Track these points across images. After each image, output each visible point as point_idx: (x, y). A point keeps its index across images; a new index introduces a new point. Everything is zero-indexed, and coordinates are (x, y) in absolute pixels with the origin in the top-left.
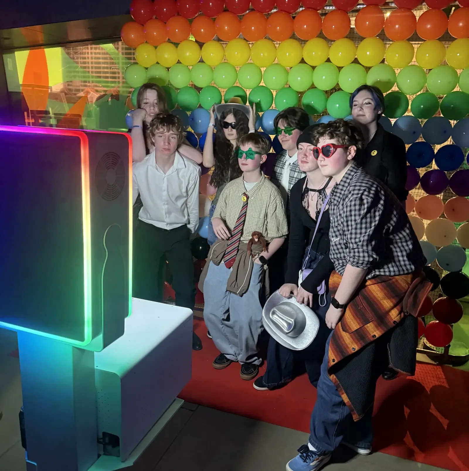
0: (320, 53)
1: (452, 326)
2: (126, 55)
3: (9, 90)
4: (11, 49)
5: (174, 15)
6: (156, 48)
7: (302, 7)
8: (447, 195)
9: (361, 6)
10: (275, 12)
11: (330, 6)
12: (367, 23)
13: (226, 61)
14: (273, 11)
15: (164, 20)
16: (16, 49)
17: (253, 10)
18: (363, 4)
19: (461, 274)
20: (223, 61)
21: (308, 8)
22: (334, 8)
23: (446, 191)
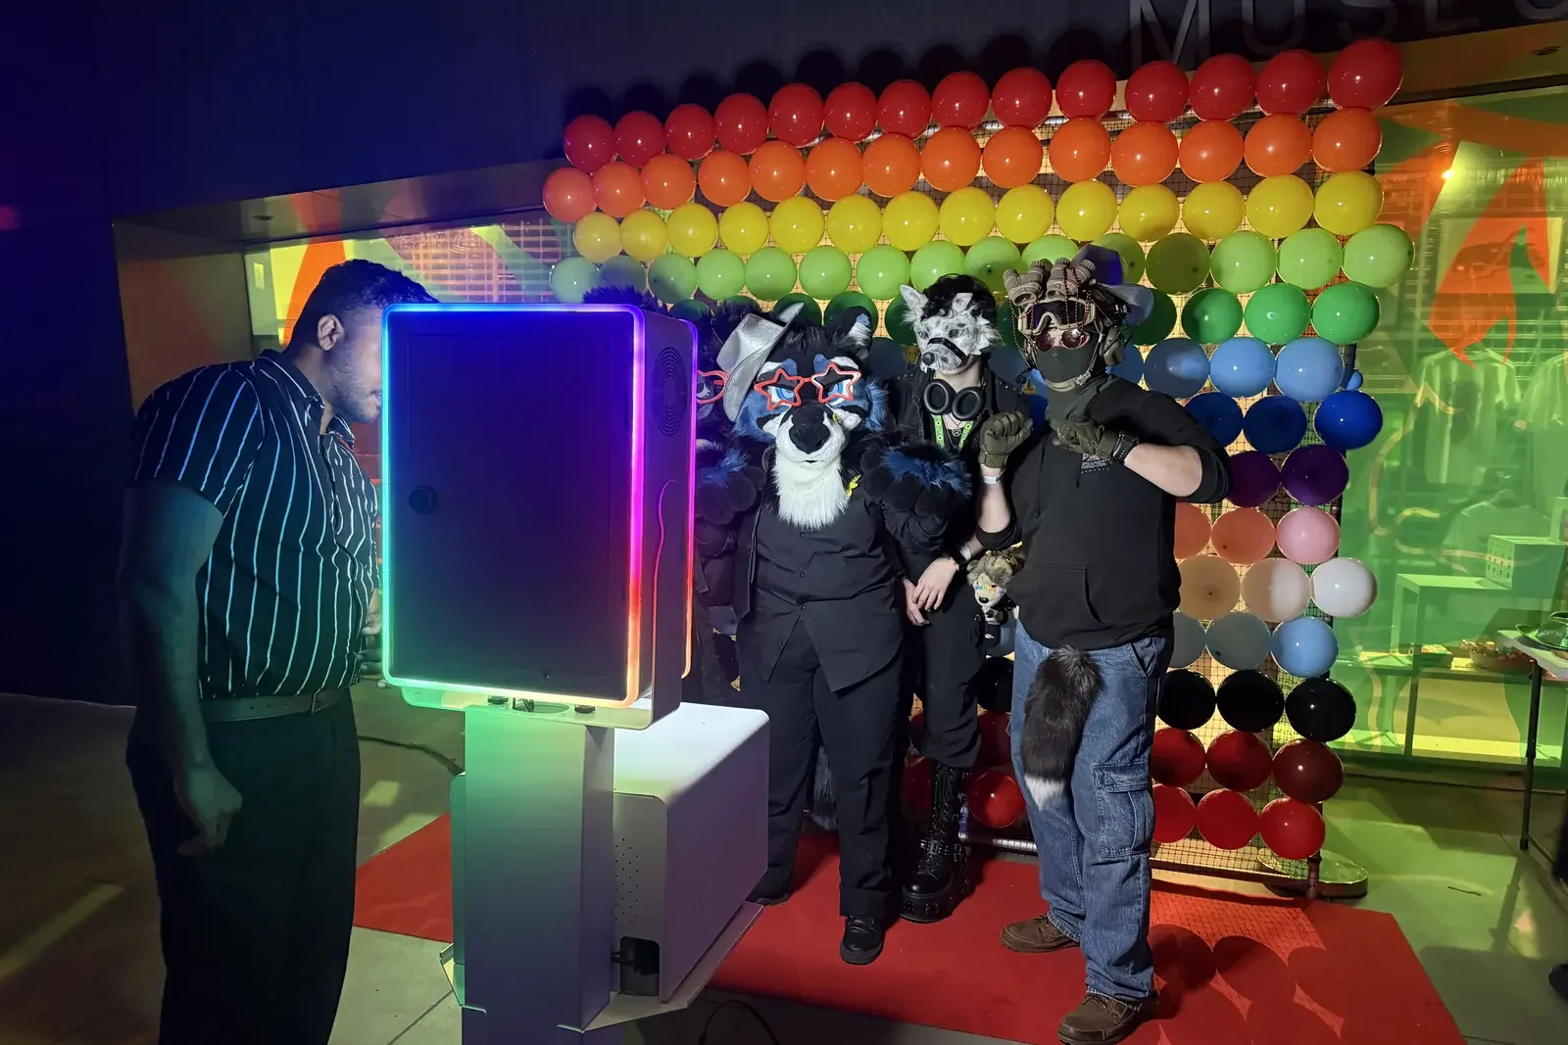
0: (975, 219)
1: (1320, 808)
2: (525, 247)
3: (255, 333)
4: (263, 243)
5: (659, 154)
6: (620, 221)
7: (936, 126)
8: (1279, 509)
9: (1059, 122)
10: (875, 140)
11: (993, 122)
12: (1075, 152)
13: (772, 244)
14: (871, 137)
15: (638, 162)
16: (271, 244)
17: (829, 136)
18: (1063, 117)
19: (1331, 682)
20: (766, 244)
21: (947, 127)
22: (1001, 127)
23: (1276, 500)
